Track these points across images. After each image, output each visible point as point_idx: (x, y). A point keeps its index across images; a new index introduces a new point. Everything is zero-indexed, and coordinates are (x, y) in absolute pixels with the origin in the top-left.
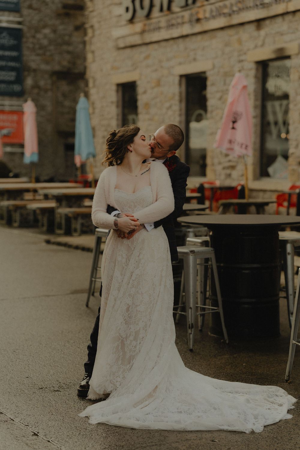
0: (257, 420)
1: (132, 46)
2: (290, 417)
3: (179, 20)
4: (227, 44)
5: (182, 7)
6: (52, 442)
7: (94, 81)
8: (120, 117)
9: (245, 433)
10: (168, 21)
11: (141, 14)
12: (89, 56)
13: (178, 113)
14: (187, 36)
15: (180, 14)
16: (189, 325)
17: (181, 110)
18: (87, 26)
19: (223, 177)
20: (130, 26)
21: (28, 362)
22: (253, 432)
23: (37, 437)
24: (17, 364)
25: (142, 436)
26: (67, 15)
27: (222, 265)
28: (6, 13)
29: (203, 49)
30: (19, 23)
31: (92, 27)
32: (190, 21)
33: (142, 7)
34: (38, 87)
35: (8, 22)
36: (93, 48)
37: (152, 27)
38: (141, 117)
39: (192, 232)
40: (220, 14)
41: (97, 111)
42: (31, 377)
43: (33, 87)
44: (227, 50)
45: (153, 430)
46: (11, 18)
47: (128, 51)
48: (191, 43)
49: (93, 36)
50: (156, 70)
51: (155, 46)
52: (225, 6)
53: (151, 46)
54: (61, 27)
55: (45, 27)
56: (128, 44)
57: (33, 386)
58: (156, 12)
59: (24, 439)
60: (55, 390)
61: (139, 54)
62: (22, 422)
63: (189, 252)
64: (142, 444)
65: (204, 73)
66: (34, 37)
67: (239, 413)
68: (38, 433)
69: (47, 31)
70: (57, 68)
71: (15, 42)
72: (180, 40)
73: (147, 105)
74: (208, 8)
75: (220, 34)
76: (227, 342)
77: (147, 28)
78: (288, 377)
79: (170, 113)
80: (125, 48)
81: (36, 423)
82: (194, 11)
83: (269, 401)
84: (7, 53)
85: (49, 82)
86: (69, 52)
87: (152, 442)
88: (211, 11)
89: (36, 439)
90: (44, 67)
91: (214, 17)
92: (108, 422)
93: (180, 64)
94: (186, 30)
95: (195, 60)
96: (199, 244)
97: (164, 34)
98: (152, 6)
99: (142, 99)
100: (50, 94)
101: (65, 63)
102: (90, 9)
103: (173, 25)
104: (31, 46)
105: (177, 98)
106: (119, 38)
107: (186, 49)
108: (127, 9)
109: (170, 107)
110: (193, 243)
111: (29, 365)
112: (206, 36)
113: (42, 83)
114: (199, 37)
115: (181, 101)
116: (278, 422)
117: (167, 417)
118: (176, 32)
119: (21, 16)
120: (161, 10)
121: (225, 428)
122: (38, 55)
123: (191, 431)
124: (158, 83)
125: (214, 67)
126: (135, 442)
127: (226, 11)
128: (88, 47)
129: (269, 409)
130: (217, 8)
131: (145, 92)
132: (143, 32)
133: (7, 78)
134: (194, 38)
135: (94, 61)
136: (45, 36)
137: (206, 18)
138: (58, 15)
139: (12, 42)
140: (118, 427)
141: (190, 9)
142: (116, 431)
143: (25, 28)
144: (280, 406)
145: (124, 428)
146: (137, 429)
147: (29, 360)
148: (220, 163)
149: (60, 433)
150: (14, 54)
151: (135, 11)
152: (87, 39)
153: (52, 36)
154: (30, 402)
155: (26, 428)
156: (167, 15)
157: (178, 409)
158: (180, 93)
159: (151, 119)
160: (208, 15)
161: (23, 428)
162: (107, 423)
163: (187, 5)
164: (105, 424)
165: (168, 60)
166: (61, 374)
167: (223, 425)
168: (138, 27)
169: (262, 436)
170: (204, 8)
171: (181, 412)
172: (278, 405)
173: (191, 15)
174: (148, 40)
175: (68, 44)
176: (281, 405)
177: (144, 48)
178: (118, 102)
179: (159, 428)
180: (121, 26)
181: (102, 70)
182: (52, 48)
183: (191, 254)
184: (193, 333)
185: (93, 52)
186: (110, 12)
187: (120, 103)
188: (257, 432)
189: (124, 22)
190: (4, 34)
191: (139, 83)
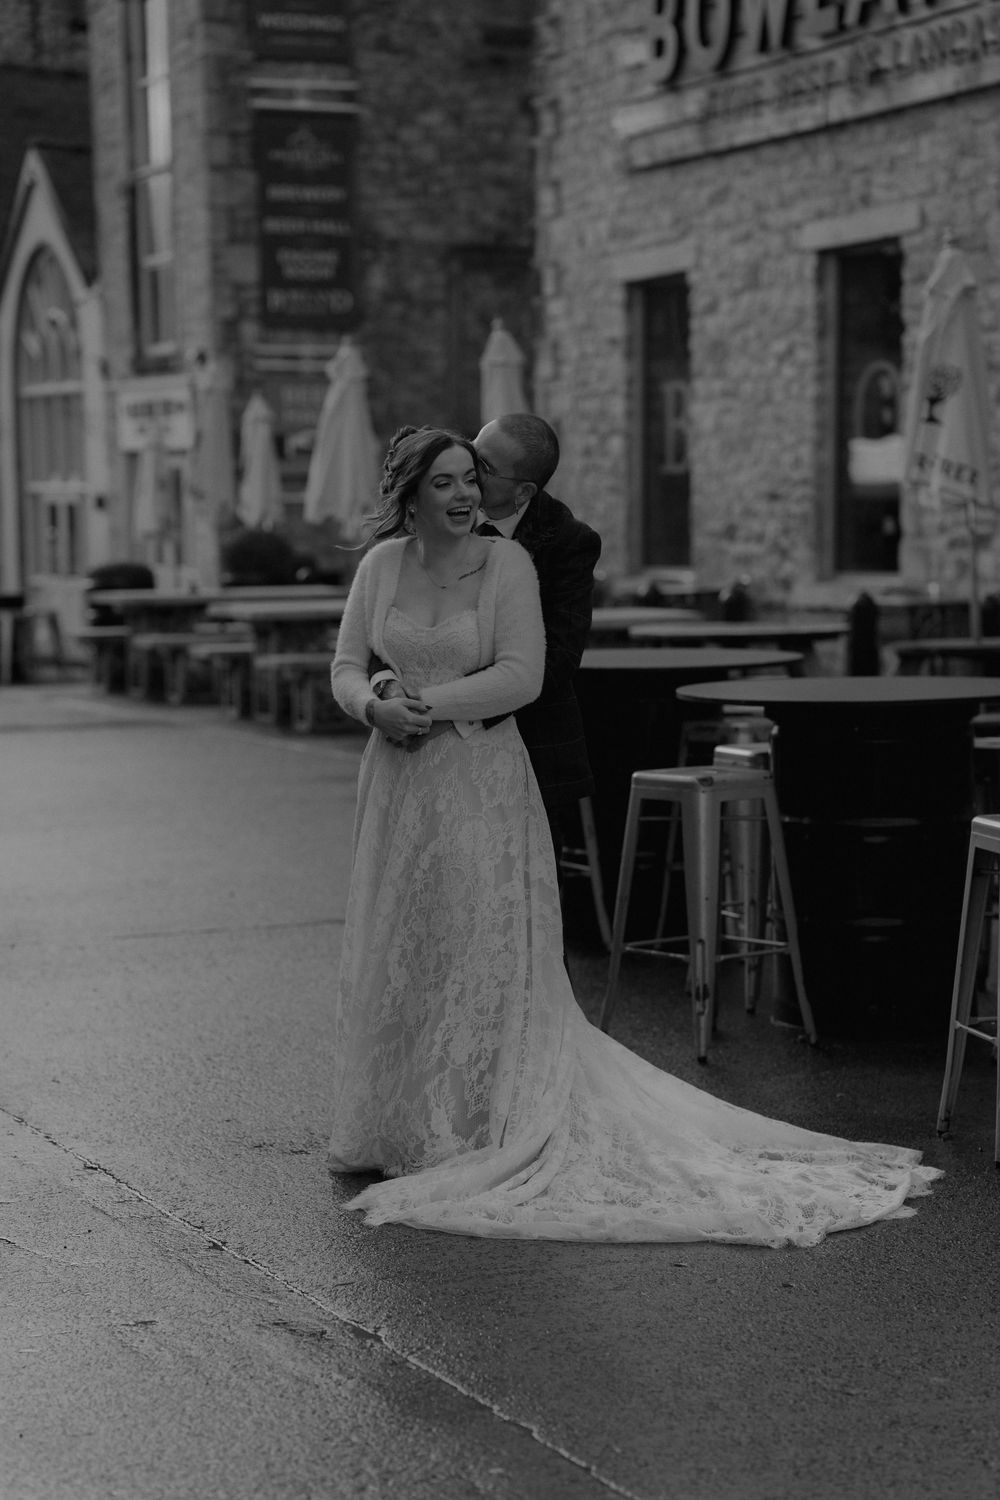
0: (809, 1220)
1: (675, 163)
2: (909, 1213)
3: (819, 78)
4: (965, 151)
5: (826, 36)
6: (253, 1263)
7: (560, 275)
8: (638, 388)
9: (769, 1248)
10: (785, 79)
11: (702, 59)
12: (546, 198)
13: (811, 371)
14: (842, 126)
15: (822, 58)
16: (698, 989)
17: (821, 361)
18: (539, 102)
19: (950, 572)
20: (670, 99)
21: (241, 1085)
22: (790, 1246)
23: (218, 1251)
24: (210, 1088)
25: (491, 1254)
26: (498, 63)
27: (806, 821)
28: (308, 67)
29: (893, 165)
30: (348, 96)
31: (554, 105)
32: (852, 80)
33: (705, 40)
34: (405, 297)
35: (314, 94)
36: (556, 171)
37: (735, 100)
38: (700, 386)
39: (745, 730)
40: (942, 53)
41: (567, 370)
42: (239, 1119)
43: (389, 297)
44: (967, 167)
45: (525, 1241)
46: (324, 83)
47: (662, 178)
48: (856, 151)
49: (558, 134)
50: (747, 237)
51: (746, 160)
52: (961, 29)
53: (730, 162)
54: (477, 105)
55: (426, 105)
56: (661, 156)
57: (238, 1140)
58: (747, 55)
59: (184, 1256)
60: (295, 1150)
61: (693, 188)
62: (187, 1219)
63: (696, 781)
64: (485, 1269)
65: (894, 240)
66: (392, 138)
67: (764, 1203)
68: (224, 1243)
69: (433, 118)
70: (464, 233)
71: (336, 158)
72: (822, 141)
73: (719, 350)
74: (907, 36)
75: (944, 117)
76: (813, 1040)
77: (719, 104)
78: (945, 1124)
79: (788, 371)
80: (654, 168)
81: (222, 1223)
82: (862, 47)
83: (865, 1179)
84: (311, 194)
85: (440, 278)
86: (500, 183)
87: (513, 1266)
88: (918, 45)
89: (216, 1257)
90: (422, 232)
91: (924, 65)
92: (411, 1221)
93: (820, 215)
94: (840, 106)
95: (866, 201)
96: (747, 764)
97: (771, 123)
98: (734, 32)
99: (705, 328)
100: (440, 316)
101: (489, 218)
102: (551, 50)
103: (799, 93)
104: (383, 166)
105: (810, 323)
106: (632, 139)
107: (838, 165)
108: (659, 48)
109: (790, 351)
110: (731, 761)
111: (240, 1092)
112: (900, 126)
113: (416, 284)
114: (880, 130)
115: (821, 334)
116: (869, 1226)
117: (571, 1211)
118: (807, 117)
119: (355, 74)
120: (764, 46)
121: (720, 1235)
122: (403, 195)
123: (627, 1244)
124: (753, 279)
125: (924, 220)
126: (470, 1266)
127: (961, 43)
128: (540, 170)
129: (857, 1196)
130: (932, 35)
131: (712, 308)
132: (706, 118)
133: (308, 272)
134: (864, 134)
135: (559, 213)
136: (429, 135)
137: (899, 67)
138: (471, 66)
139: (327, 157)
140: (434, 1232)
141: (852, 41)
142: (426, 1242)
143: (364, 112)
144: (890, 1190)
145: (450, 1235)
146: (485, 1239)
147: (242, 1082)
148: (942, 529)
149: (280, 1246)
150: (333, 194)
151: (682, 51)
152: (538, 142)
153: (449, 132)
154: (221, 1177)
155: (195, 1233)
156: (780, 62)
157: (606, 1194)
158: (821, 308)
159: (727, 394)
160: (905, 58)
161: (186, 1232)
162: (409, 1224)
163: (842, 28)
164: (405, 1226)
165: (784, 204)
166: (322, 1114)
167: (714, 1231)
168: (693, 102)
169: (813, 1255)
170: (895, 35)
171: (613, 1202)
172: (886, 1188)
173: (856, 59)
174: (722, 143)
175: (500, 155)
176: (892, 1188)
177: (709, 170)
178: (630, 339)
179: (542, 1234)
180: (641, 101)
181: (581, 241)
182: (448, 170)
183: (702, 788)
184: (706, 1011)
185: (556, 185)
186: (610, 57)
187: (638, 344)
188: (802, 1245)
189: (649, 89)
190: (303, 134)
191: (693, 278)
